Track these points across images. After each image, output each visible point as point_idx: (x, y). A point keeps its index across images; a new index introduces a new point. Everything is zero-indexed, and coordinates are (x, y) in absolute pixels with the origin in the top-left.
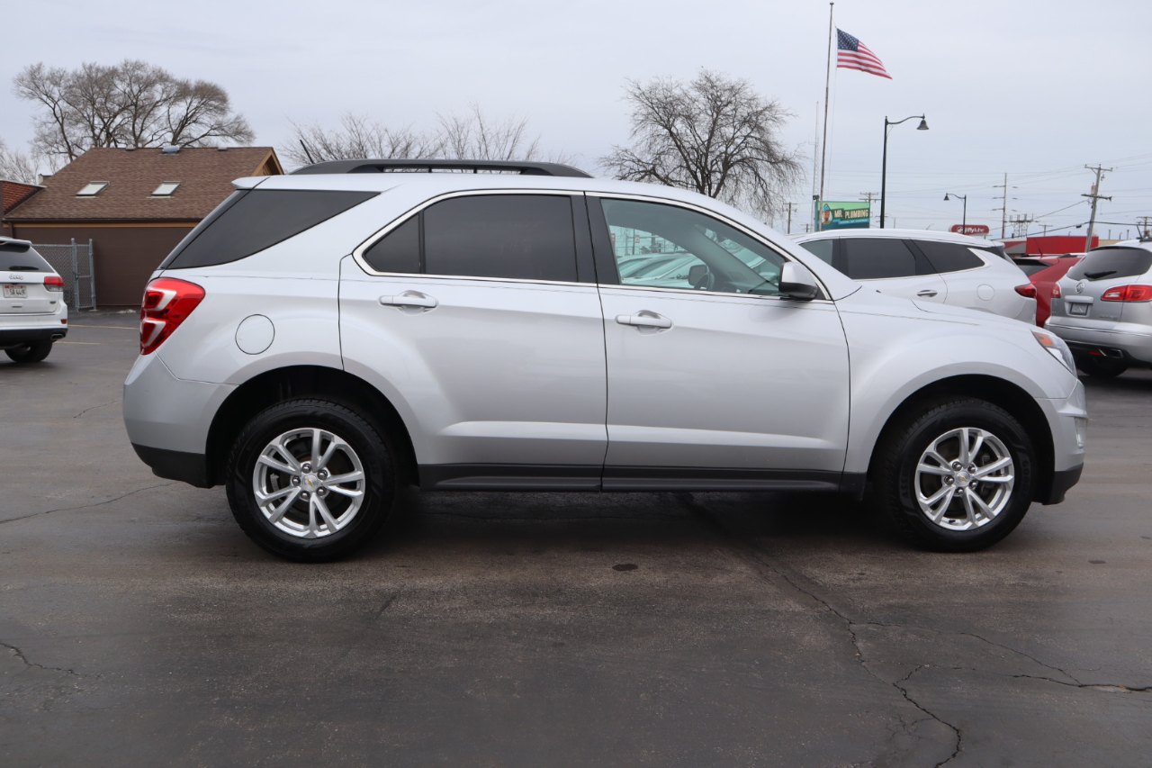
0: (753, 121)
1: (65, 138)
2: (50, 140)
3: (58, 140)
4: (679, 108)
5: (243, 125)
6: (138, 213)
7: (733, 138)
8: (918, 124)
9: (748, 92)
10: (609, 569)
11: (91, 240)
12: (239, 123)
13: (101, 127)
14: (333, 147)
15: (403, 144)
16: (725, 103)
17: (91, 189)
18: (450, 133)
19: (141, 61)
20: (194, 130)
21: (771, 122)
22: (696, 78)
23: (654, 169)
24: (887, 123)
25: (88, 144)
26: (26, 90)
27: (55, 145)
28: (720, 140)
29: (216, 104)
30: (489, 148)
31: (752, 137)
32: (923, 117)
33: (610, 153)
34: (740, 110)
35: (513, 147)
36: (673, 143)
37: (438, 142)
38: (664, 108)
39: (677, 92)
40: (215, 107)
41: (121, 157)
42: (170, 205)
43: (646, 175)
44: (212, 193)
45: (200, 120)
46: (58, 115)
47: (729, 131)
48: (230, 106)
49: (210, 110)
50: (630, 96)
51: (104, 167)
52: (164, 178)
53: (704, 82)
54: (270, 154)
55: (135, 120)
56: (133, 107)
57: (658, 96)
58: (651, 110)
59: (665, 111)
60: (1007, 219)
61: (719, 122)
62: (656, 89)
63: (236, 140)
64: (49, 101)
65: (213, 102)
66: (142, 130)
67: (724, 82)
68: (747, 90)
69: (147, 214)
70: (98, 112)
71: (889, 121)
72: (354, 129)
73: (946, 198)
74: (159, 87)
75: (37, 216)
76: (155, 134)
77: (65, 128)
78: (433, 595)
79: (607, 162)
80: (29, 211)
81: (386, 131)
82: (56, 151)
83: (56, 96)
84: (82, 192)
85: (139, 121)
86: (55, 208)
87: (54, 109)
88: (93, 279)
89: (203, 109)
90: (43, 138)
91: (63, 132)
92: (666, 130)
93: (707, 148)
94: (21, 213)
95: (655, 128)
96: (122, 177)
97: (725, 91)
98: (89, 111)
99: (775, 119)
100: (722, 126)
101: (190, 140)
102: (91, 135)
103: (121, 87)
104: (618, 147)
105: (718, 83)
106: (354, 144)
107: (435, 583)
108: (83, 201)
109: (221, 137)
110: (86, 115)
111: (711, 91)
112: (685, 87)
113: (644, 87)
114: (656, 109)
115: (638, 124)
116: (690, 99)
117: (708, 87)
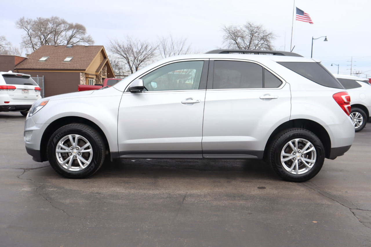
0: (264, 38)
1: (32, 42)
2: (26, 43)
3: (29, 43)
4: (239, 34)
5: (91, 38)
6: (59, 68)
7: (258, 44)
8: (324, 39)
9: (263, 29)
10: (256, 188)
11: (43, 76)
12: (89, 38)
13: (44, 38)
14: (122, 46)
15: (145, 46)
16: (255, 32)
17: (43, 59)
18: (161, 42)
19: (57, 17)
20: (74, 40)
21: (271, 39)
22: (245, 24)
24: (313, 39)
25: (39, 44)
26: (19, 26)
27: (28, 45)
28: (253, 45)
29: (82, 31)
30: (174, 47)
31: (264, 44)
32: (326, 37)
34: (260, 35)
35: (182, 47)
36: (237, 46)
37: (157, 45)
38: (234, 34)
39: (238, 29)
40: (82, 32)
41: (53, 48)
42: (70, 65)
44: (84, 61)
45: (77, 37)
46: (30, 34)
47: (256, 42)
48: (86, 32)
49: (80, 33)
50: (223, 30)
51: (48, 52)
52: (67, 56)
53: (248, 25)
54: (102, 48)
55: (55, 36)
56: (54, 32)
57: (232, 30)
58: (229, 35)
59: (234, 35)
60: (352, 73)
61: (253, 38)
62: (231, 27)
63: (88, 43)
64: (26, 30)
65: (80, 31)
66: (57, 40)
67: (254, 25)
68: (263, 28)
69: (62, 68)
70: (42, 34)
71: (314, 38)
72: (129, 40)
73: (332, 65)
74: (63, 25)
75: (26, 68)
76: (61, 41)
77: (32, 39)
78: (199, 196)
80: (23, 66)
81: (139, 41)
82: (29, 46)
83: (29, 28)
84: (40, 60)
85: (56, 37)
86: (32, 65)
87: (28, 32)
88: (43, 89)
89: (78, 33)
90: (24, 42)
91: (31, 40)
92: (235, 41)
93: (249, 48)
94: (20, 67)
95: (231, 41)
96: (53, 55)
97: (255, 28)
98: (40, 33)
99: (272, 38)
100: (254, 40)
101: (73, 43)
102: (40, 41)
103: (50, 25)
105: (253, 25)
106: (129, 45)
107: (198, 192)
108: (41, 63)
109: (83, 42)
110: (38, 35)
111: (250, 28)
112: (241, 27)
113: (227, 27)
114: (231, 34)
115: (225, 39)
116: (243, 31)
117: (249, 27)
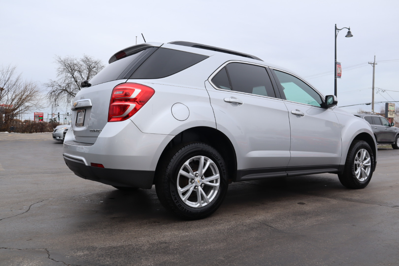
4: (76, 67)
16: (93, 67)
22: (83, 57)
23: (66, 89)
33: (48, 82)
34: (98, 70)
36: (74, 80)
39: (75, 62)
43: (63, 91)
50: (58, 62)
57: (68, 63)
58: (65, 67)
59: (70, 68)
61: (91, 73)
62: (67, 60)
67: (92, 60)
79: (47, 86)
92: (71, 75)
95: (67, 74)
97: (93, 63)
100: (92, 75)
104: (51, 80)
105: (90, 60)
111: (88, 63)
112: (78, 60)
113: (62, 59)
114: (67, 67)
115: (59, 72)
116: (80, 65)
117: (87, 60)
